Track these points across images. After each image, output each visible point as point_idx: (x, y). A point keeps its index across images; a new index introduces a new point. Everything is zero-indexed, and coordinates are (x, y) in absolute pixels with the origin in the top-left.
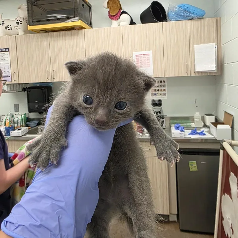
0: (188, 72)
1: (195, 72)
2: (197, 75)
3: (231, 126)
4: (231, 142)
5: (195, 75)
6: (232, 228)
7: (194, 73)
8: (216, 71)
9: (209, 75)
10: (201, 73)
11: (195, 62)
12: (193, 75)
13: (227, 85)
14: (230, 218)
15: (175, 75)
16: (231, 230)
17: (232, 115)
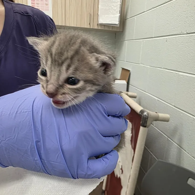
0: (90, 24)
1: (98, 24)
2: (100, 28)
3: (127, 81)
4: (128, 93)
5: (98, 28)
6: (122, 169)
7: (97, 26)
8: (118, 26)
9: (111, 29)
10: (103, 27)
11: (99, 14)
12: (96, 27)
13: (126, 41)
14: (120, 161)
15: (77, 25)
16: (121, 171)
17: (129, 71)
